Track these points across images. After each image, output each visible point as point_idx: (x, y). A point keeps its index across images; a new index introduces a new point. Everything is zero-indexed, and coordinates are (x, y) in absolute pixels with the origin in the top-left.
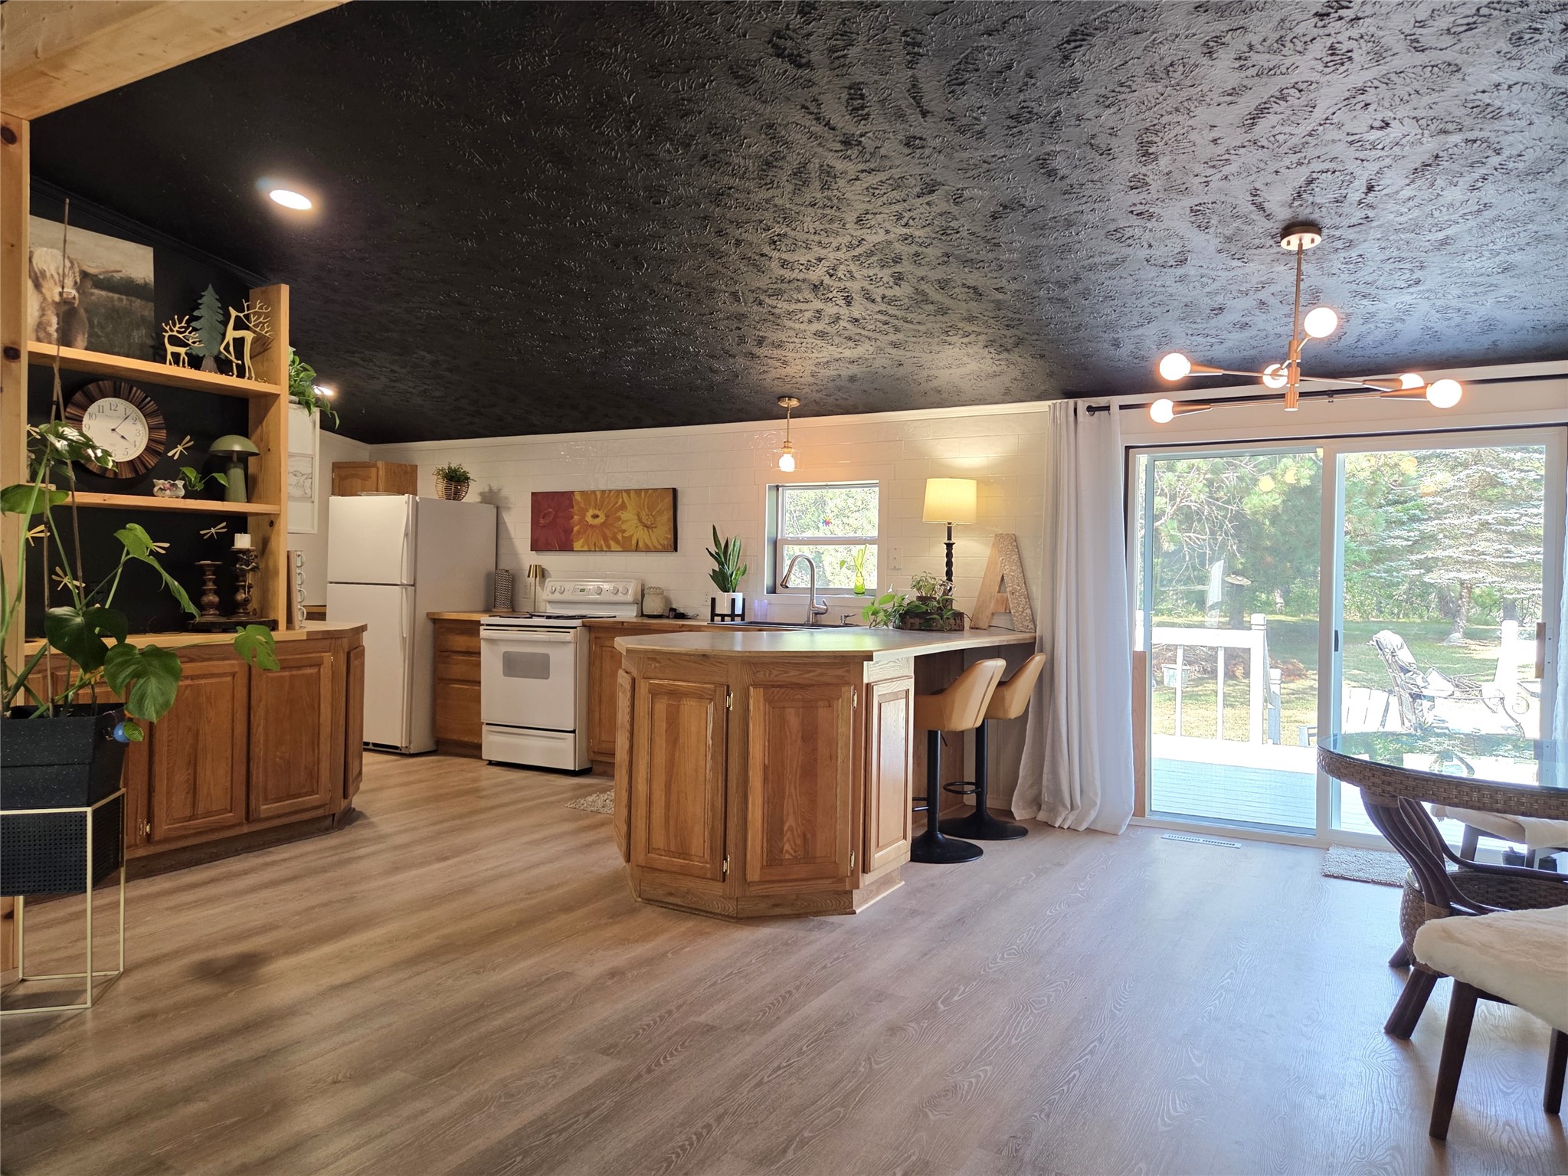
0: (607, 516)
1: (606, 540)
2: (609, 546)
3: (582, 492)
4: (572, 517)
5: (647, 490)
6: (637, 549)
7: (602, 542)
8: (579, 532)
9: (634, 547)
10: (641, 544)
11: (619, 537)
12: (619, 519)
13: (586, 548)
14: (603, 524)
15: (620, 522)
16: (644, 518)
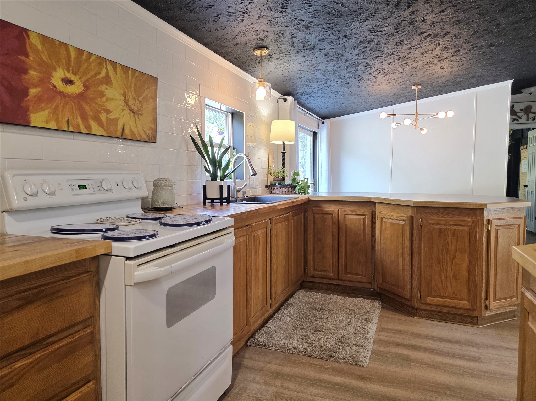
0: (87, 87)
1: (84, 117)
2: (88, 127)
3: (44, 39)
4: (25, 72)
5: (134, 71)
6: (122, 137)
7: (79, 120)
8: (39, 99)
9: (119, 134)
10: (127, 131)
11: (103, 117)
12: (102, 94)
13: (52, 125)
14: (80, 96)
15: (104, 99)
16: (131, 102)
